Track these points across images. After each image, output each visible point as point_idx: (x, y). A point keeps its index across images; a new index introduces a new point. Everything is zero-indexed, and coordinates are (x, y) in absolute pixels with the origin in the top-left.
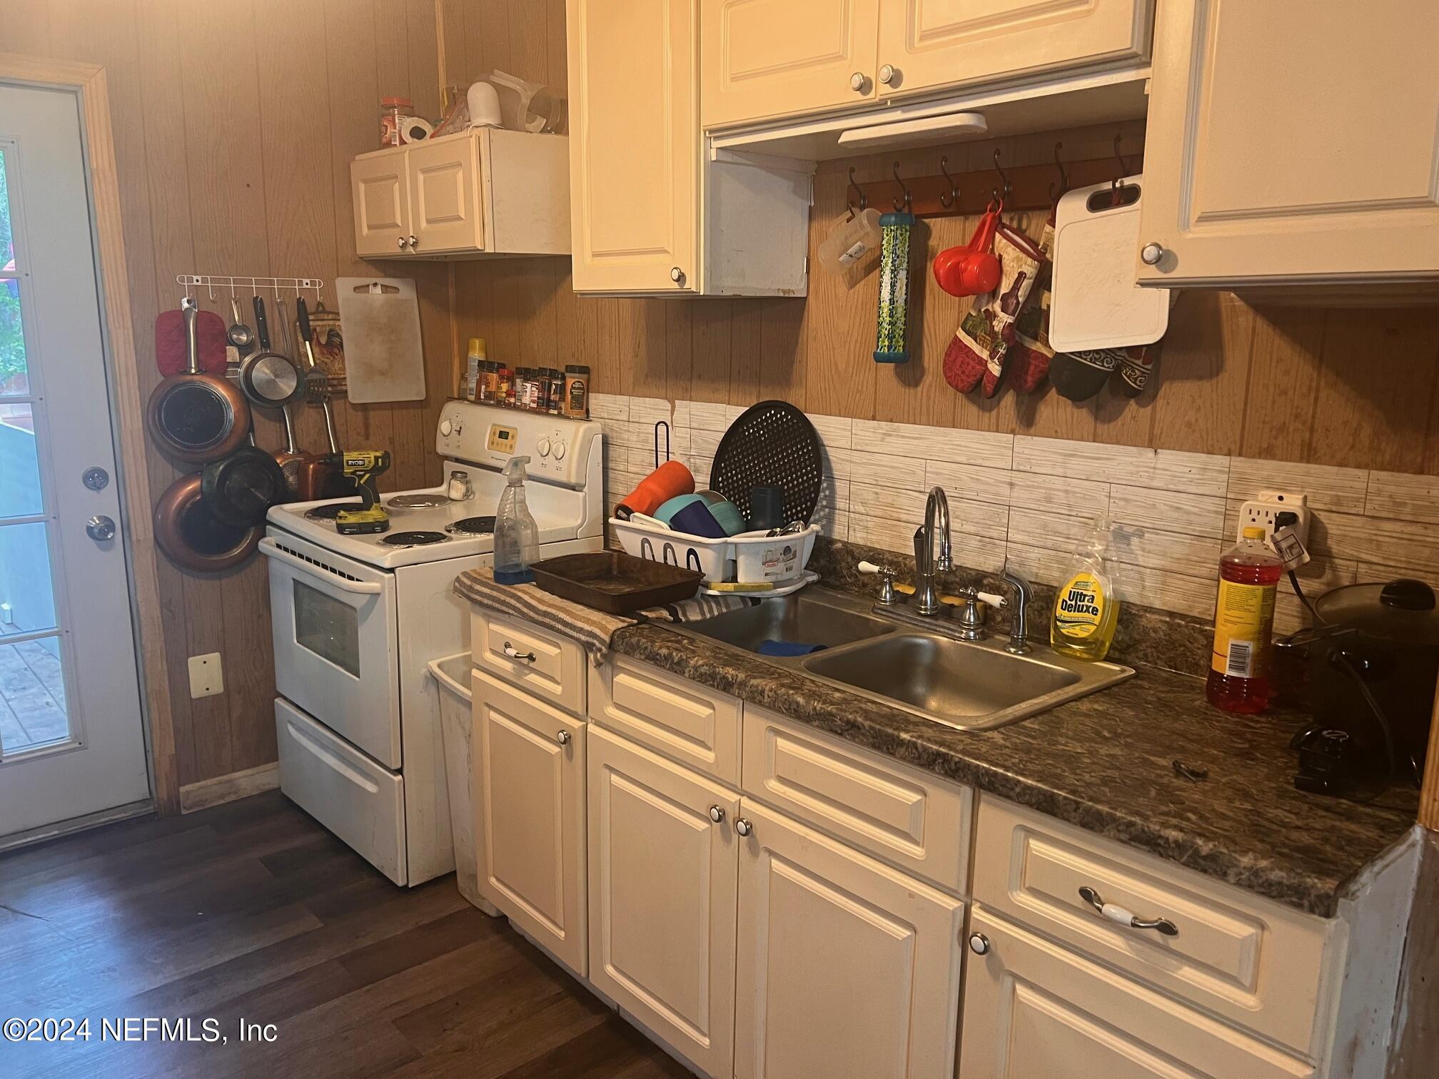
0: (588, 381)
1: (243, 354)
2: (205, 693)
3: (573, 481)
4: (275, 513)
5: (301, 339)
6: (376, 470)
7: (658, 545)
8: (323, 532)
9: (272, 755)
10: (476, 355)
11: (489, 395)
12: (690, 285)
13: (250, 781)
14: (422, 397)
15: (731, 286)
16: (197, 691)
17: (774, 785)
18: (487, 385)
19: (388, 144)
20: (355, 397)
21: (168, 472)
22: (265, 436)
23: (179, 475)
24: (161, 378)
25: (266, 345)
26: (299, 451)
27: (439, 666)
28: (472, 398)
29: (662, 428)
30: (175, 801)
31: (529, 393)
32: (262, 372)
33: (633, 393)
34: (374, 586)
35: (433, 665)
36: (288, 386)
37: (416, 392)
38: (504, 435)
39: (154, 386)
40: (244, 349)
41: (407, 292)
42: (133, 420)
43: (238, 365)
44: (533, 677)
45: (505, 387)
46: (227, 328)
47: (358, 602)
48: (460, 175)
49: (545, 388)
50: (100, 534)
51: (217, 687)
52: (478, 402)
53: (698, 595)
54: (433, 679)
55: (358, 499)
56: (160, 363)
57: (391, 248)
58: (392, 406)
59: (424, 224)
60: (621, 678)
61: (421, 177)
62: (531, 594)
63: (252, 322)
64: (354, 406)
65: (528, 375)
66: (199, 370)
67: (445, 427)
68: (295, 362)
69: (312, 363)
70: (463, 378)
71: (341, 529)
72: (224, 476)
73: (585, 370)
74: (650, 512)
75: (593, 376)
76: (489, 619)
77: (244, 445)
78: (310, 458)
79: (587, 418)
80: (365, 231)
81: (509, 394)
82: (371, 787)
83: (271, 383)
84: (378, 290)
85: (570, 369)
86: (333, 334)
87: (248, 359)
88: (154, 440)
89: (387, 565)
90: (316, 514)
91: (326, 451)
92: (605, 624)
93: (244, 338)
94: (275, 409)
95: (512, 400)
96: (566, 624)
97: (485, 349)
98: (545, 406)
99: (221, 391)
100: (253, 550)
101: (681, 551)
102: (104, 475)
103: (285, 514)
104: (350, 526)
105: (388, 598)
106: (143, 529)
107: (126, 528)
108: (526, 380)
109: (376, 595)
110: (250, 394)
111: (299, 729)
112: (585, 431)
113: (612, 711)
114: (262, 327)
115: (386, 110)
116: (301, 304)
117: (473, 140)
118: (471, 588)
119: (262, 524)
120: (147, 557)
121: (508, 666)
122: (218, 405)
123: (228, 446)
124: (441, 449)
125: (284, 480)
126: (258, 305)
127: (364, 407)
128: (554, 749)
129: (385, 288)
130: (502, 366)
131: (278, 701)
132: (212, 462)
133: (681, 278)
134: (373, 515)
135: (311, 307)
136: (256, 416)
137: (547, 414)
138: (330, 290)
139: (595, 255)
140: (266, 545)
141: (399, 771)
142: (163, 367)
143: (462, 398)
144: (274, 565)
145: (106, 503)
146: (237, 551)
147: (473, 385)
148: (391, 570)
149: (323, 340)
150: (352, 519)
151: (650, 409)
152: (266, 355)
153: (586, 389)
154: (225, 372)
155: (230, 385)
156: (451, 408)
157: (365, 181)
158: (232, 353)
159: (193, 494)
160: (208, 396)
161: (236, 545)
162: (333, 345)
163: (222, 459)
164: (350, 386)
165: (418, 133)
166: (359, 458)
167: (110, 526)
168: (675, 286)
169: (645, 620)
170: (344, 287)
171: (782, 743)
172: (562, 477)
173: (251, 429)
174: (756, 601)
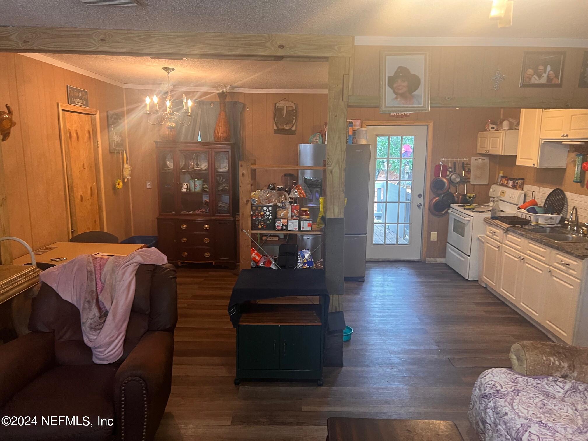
0: (524, 182)
1: (450, 173)
2: (433, 240)
3: (516, 203)
4: (452, 205)
5: (462, 170)
6: (473, 198)
7: (524, 215)
8: (461, 209)
9: (445, 256)
10: (501, 174)
11: (502, 184)
12: (536, 166)
13: (440, 260)
14: (487, 183)
15: (545, 166)
16: (432, 239)
17: (528, 252)
18: (502, 181)
19: (486, 130)
20: (472, 183)
21: (433, 196)
22: (452, 190)
23: (435, 196)
24: (434, 177)
25: (455, 171)
26: (458, 193)
27: (480, 236)
28: (499, 184)
29: (534, 193)
30: (425, 260)
31: (511, 183)
32: (453, 177)
33: (532, 185)
34: (469, 219)
35: (479, 236)
36: (458, 180)
37: (486, 182)
38: (503, 193)
39: (433, 179)
40: (451, 172)
41: (487, 160)
42: (428, 185)
43: (449, 175)
44: (495, 237)
45: (506, 182)
46: (448, 167)
47: (466, 222)
48: (499, 140)
49: (514, 183)
50: (419, 206)
51: (436, 240)
52: (500, 185)
53: (529, 224)
54: (479, 239)
55: (469, 204)
56: (435, 174)
57: (484, 152)
58: (480, 185)
59: (491, 148)
60: (509, 236)
61: (491, 139)
62: (497, 221)
63: (453, 167)
64: (472, 184)
65: (511, 179)
66: (442, 176)
67: (491, 190)
68: (460, 175)
69: (464, 175)
70: (498, 179)
71: (465, 209)
72: (444, 197)
73: (523, 179)
74: (525, 209)
75: (525, 180)
76: (489, 226)
77: (448, 191)
78: (461, 195)
79: (522, 190)
80: (479, 148)
81: (507, 183)
82: (463, 260)
83: (455, 179)
84: (480, 160)
85: (520, 179)
86: (469, 169)
87: (451, 174)
88: (432, 190)
89: (472, 215)
90: (460, 206)
91: (464, 194)
92: (506, 226)
93: (451, 170)
94: (455, 184)
95: (507, 185)
96: (501, 226)
97: (503, 173)
98: (513, 187)
99: (445, 180)
100: (447, 212)
101: (528, 216)
102: (421, 195)
103: (454, 205)
104: (466, 208)
105: (471, 221)
106: (427, 206)
107: (424, 206)
108: (511, 181)
109: (469, 221)
110: (450, 181)
111: (451, 249)
112: (520, 193)
113: (507, 242)
114: (455, 167)
115: (487, 123)
116: (463, 163)
117: (502, 134)
118: (486, 220)
119: (449, 207)
120: (427, 211)
121: (491, 234)
122: (444, 183)
123: (445, 192)
124: (490, 195)
125: (454, 198)
126: (454, 163)
127: (474, 185)
128: (497, 249)
129: (482, 159)
130: (506, 177)
131: (447, 244)
132: (441, 194)
133: (534, 165)
134: (471, 207)
135: (465, 164)
136: (451, 186)
137: (513, 188)
138: (470, 161)
139: (521, 158)
140: (449, 211)
141: (469, 256)
142: (435, 175)
143: (496, 184)
144: (451, 216)
145: (421, 201)
146: (443, 212)
147: (499, 181)
148: (473, 216)
149: (467, 170)
150: (467, 207)
151: (535, 188)
152: (455, 174)
153: (523, 184)
154: (446, 177)
155: (446, 179)
156: (494, 186)
157: (481, 138)
158: (448, 173)
159: (437, 200)
160: (443, 181)
161: (444, 211)
162: (469, 172)
163: (444, 194)
164: (471, 180)
165: (493, 128)
166: (470, 195)
167: (421, 204)
168: (533, 166)
169: (515, 226)
170: (473, 159)
171: (530, 245)
172: (513, 202)
173: (449, 188)
174: (543, 227)
